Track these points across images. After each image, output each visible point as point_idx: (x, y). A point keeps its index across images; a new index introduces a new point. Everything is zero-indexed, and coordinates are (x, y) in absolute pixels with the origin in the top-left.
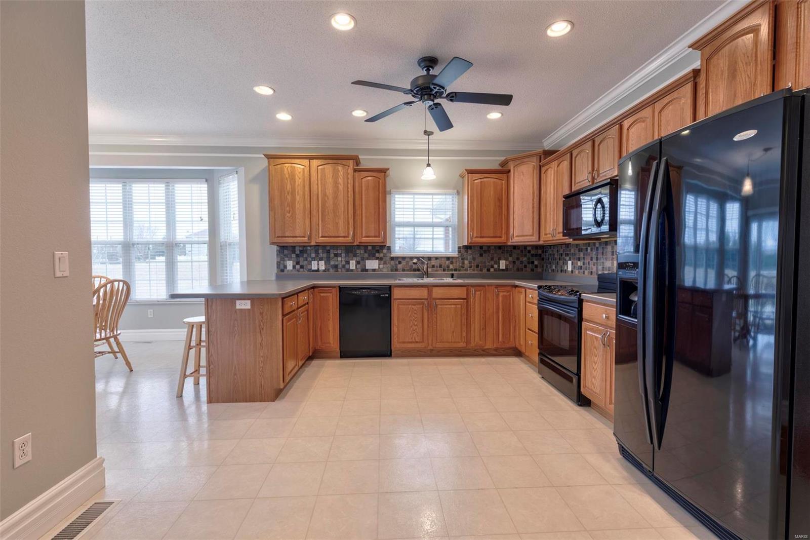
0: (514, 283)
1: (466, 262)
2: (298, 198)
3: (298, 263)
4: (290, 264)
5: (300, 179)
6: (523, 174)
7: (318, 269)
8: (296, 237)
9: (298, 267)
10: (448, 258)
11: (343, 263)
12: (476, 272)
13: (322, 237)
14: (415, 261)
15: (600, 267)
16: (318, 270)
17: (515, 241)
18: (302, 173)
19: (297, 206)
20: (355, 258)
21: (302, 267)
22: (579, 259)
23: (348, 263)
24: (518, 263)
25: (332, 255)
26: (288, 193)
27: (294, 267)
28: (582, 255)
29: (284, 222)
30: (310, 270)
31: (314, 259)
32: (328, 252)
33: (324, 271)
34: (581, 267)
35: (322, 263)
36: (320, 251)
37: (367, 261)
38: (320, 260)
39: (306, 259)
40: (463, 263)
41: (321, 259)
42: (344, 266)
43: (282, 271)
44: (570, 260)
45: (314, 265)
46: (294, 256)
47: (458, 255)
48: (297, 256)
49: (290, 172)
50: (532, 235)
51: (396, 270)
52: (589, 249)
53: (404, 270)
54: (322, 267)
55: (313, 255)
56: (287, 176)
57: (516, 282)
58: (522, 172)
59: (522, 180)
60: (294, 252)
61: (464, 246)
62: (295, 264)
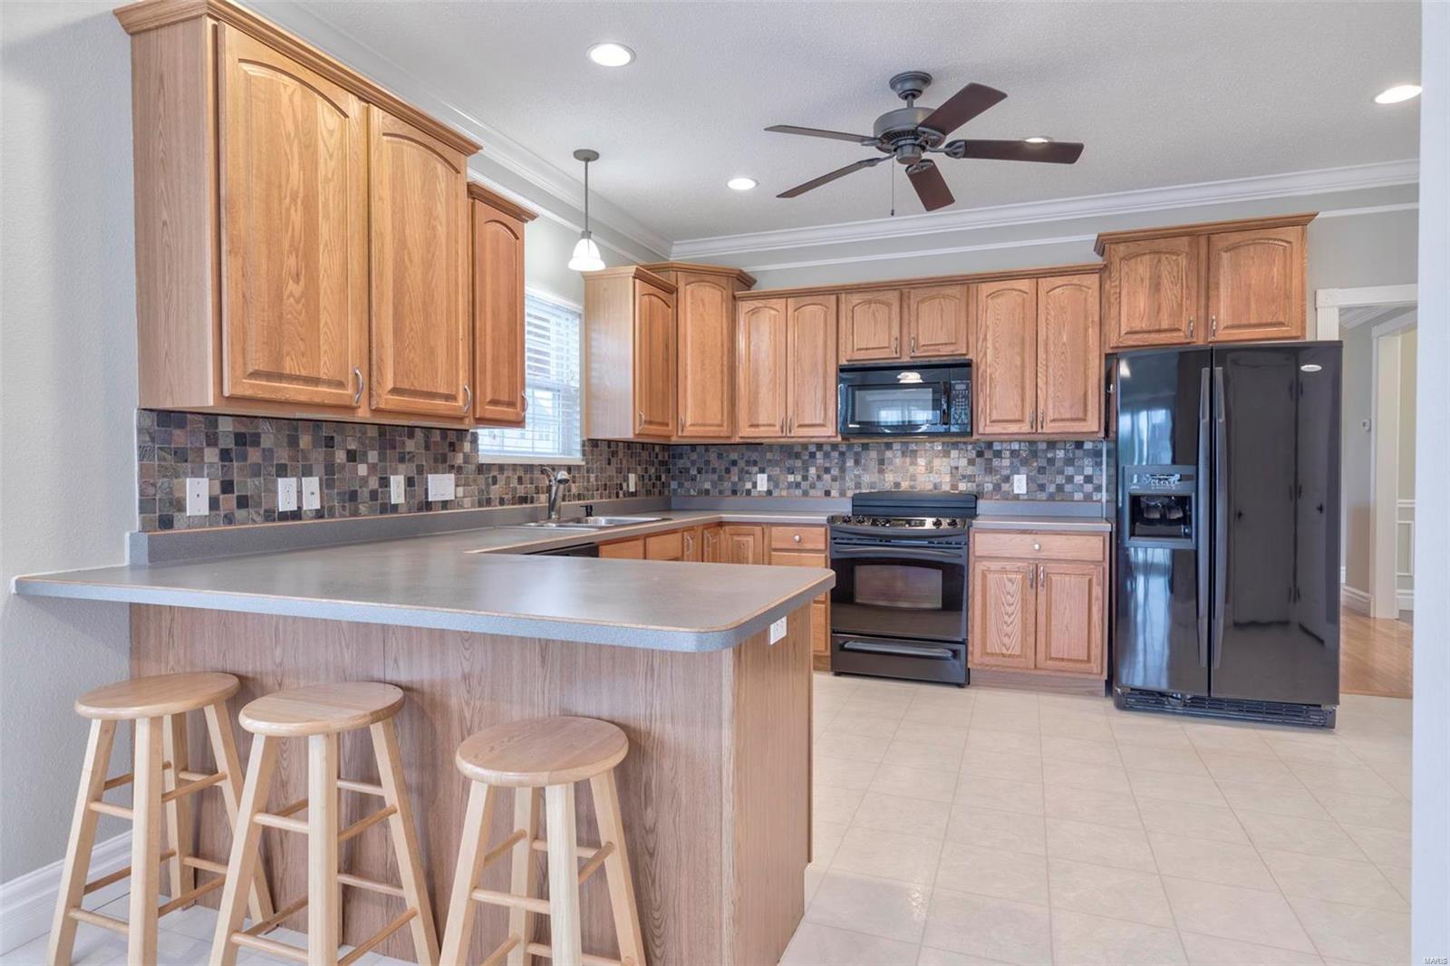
0: (721, 517)
1: (592, 476)
2: (325, 230)
3: (227, 487)
4: (197, 493)
5: (331, 156)
6: (704, 305)
7: (300, 508)
8: (315, 381)
9: (229, 502)
10: (569, 469)
11: (374, 483)
12: (604, 500)
13: (395, 391)
14: (563, 475)
15: (850, 483)
16: (296, 515)
17: (688, 434)
18: (337, 135)
19: (323, 260)
20: (401, 467)
21: (243, 502)
22: (791, 471)
23: (385, 482)
24: (646, 477)
25: (340, 456)
26: (294, 200)
27: (214, 503)
28: (799, 463)
29: (281, 317)
30: (271, 515)
31: (282, 471)
32: (330, 442)
33: (319, 514)
34: (798, 485)
35: (312, 484)
36: (305, 441)
37: (429, 475)
38: (304, 475)
39: (256, 471)
40: (588, 478)
41: (308, 472)
42: (374, 495)
43: (166, 523)
44: (762, 471)
45: (286, 494)
46: (211, 455)
47: (583, 460)
48: (225, 455)
49: (299, 116)
50: (721, 425)
51: (489, 502)
52: (819, 455)
53: (502, 502)
54: (312, 503)
55: (283, 456)
56: (290, 127)
57: (723, 515)
58: (702, 301)
59: (702, 315)
60: (212, 441)
61: (589, 440)
62: (217, 490)
